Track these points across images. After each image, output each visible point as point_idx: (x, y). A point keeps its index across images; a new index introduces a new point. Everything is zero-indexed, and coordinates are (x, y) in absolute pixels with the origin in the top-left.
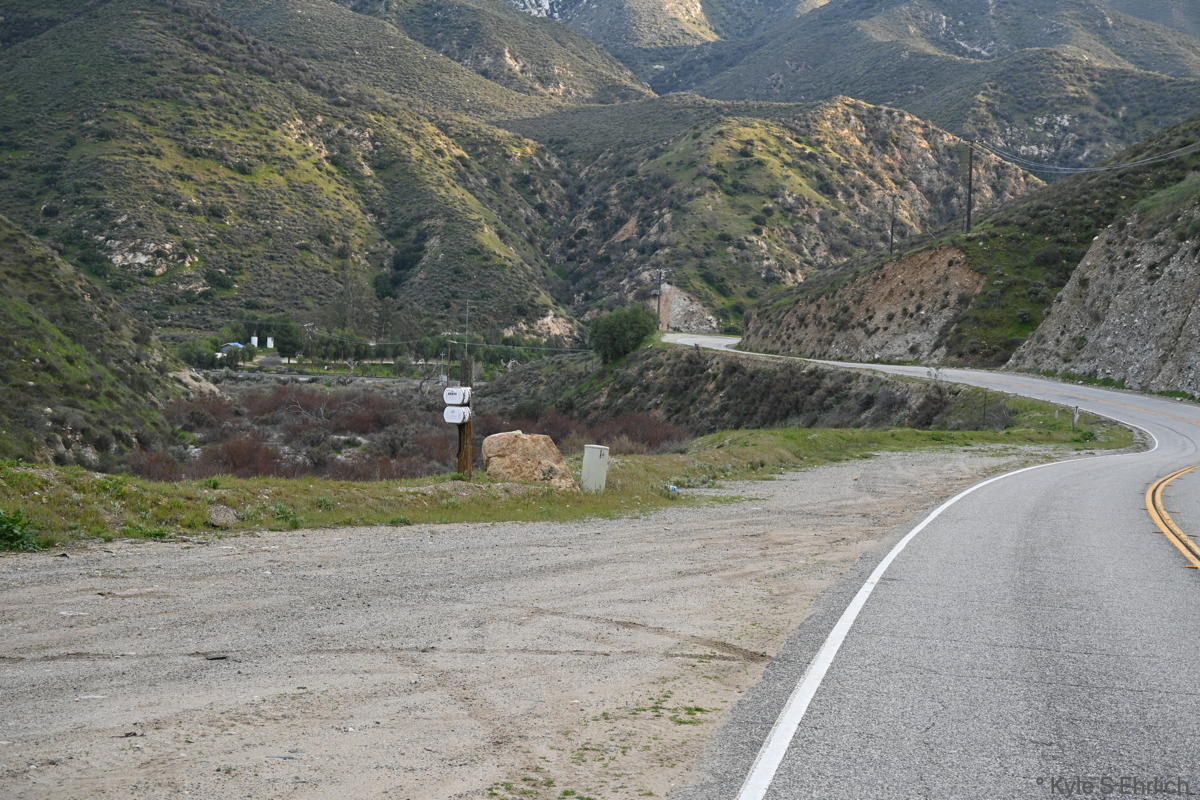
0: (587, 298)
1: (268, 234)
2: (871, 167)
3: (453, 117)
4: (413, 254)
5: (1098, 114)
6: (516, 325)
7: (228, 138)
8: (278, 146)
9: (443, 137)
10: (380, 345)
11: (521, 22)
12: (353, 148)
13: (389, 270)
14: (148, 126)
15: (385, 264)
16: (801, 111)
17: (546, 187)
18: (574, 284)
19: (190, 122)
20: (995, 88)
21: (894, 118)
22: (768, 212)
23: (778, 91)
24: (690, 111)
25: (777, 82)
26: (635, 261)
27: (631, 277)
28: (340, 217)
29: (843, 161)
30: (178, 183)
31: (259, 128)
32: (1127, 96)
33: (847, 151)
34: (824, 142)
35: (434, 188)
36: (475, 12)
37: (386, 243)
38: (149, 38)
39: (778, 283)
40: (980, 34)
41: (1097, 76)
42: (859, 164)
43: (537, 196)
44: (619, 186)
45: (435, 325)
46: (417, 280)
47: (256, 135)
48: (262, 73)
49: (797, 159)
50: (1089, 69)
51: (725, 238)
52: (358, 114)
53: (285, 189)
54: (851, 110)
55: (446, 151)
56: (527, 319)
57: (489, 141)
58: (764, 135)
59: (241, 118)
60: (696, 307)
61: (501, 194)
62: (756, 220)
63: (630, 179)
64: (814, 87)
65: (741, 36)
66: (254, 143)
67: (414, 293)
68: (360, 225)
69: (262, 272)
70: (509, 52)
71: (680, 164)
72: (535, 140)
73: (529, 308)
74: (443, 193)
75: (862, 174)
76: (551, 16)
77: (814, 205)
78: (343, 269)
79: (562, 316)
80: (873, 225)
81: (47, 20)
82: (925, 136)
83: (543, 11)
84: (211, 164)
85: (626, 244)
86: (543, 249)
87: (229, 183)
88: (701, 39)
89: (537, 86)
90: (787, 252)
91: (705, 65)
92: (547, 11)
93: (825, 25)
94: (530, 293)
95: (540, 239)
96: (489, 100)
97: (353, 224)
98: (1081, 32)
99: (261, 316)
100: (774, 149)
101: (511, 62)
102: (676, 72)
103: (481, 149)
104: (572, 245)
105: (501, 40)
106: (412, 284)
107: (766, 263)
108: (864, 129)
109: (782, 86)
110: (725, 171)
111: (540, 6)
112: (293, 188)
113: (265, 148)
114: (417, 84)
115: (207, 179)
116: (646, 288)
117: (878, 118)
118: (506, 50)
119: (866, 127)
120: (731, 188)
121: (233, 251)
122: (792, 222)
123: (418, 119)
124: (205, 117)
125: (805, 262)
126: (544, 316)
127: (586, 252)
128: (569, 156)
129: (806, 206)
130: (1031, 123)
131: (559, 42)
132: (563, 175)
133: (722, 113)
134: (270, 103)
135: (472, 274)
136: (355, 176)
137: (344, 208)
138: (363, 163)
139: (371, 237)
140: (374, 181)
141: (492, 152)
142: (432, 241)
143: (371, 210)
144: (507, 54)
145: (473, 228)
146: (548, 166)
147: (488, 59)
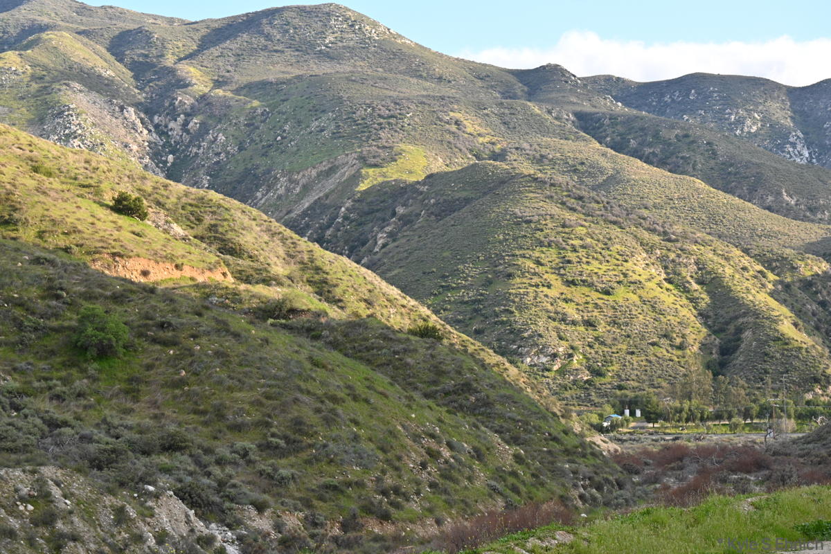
1: (628, 336)
3: (752, 242)
4: (733, 343)
6: (813, 390)
7: (596, 270)
8: (630, 273)
9: (747, 258)
10: (718, 411)
11: (792, 169)
12: (684, 272)
13: (717, 356)
14: (540, 267)
15: (714, 352)
17: (825, 288)
19: (569, 262)
28: (679, 320)
30: (564, 305)
31: (617, 262)
35: (744, 295)
36: (758, 165)
37: (713, 337)
38: (536, 205)
43: (819, 295)
45: (754, 394)
46: (738, 362)
47: (615, 267)
48: (615, 223)
52: (684, 246)
53: (639, 303)
55: (749, 268)
56: (821, 386)
57: (780, 258)
59: (604, 257)
61: (791, 295)
66: (614, 273)
67: (737, 371)
68: (694, 325)
69: (627, 364)
70: (785, 191)
72: (813, 254)
73: (823, 378)
74: (751, 298)
76: (810, 162)
78: (684, 357)
81: (465, 199)
83: (805, 159)
84: (585, 290)
86: (827, 334)
87: (600, 302)
89: (808, 214)
92: (807, 158)
94: (822, 366)
95: (824, 327)
96: (776, 228)
97: (689, 325)
99: (630, 394)
101: (788, 199)
103: (774, 264)
105: (779, 183)
106: (734, 365)
111: (802, 155)
112: (644, 302)
113: (622, 276)
114: (722, 221)
115: (584, 301)
118: (783, 191)
121: (605, 349)
123: (728, 246)
124: (578, 257)
131: (821, 181)
134: (622, 243)
135: (778, 355)
136: (686, 290)
137: (681, 314)
138: (691, 281)
139: (701, 333)
140: (700, 293)
141: (783, 266)
142: (747, 333)
143: (700, 314)
144: (784, 193)
145: (776, 322)
146: (825, 273)
147: (770, 198)
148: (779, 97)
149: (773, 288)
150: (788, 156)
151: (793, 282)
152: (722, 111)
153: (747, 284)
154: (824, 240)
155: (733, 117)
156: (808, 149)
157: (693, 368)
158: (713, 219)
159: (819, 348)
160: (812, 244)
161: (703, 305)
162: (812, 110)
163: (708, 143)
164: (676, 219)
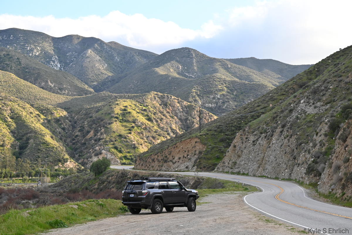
0: (79, 156)
2: (163, 112)
3: (35, 102)
4: (25, 145)
5: (228, 94)
6: (58, 165)
9: (32, 108)
10: (17, 173)
11: (53, 72)
12: (5, 113)
13: (18, 150)
15: (17, 148)
16: (141, 96)
17: (64, 122)
18: (75, 152)
20: (197, 87)
21: (169, 98)
22: (133, 127)
23: (132, 90)
24: (107, 97)
25: (132, 87)
26: (94, 144)
27: (93, 149)
28: (2, 134)
29: (155, 111)
32: (236, 88)
33: (155, 108)
34: (148, 105)
35: (30, 124)
36: (39, 69)
37: (17, 142)
39: (137, 148)
40: (192, 71)
41: (227, 83)
42: (159, 112)
43: (62, 125)
44: (87, 121)
45: (33, 166)
46: (27, 152)
49: (141, 111)
50: (225, 81)
51: (120, 136)
52: (6, 102)
54: (156, 96)
55: (33, 113)
56: (61, 163)
57: (46, 109)
58: (131, 105)
60: (113, 157)
61: (51, 125)
62: (130, 130)
63: (91, 119)
64: (143, 88)
65: (119, 73)
67: (26, 156)
68: (8, 136)
70: (50, 81)
71: (106, 114)
72: (60, 108)
73: (63, 160)
74: (33, 125)
75: (160, 115)
76: (60, 69)
77: (147, 124)
78: (4, 150)
79: (72, 162)
80: (165, 130)
82: (178, 102)
83: (58, 68)
85: (90, 139)
86: (65, 141)
88: (107, 75)
89: (59, 91)
90: (139, 139)
91: (109, 83)
92: (59, 68)
93: (145, 69)
94: (62, 155)
95: (64, 138)
96: (45, 96)
97: (6, 136)
98: (221, 70)
100: (134, 108)
101: (51, 84)
102: (101, 85)
103: (44, 111)
104: (74, 140)
105: (47, 77)
106: (25, 154)
107: (133, 143)
108: (160, 101)
109: (133, 88)
110: (120, 116)
111: (57, 66)
114: (22, 92)
116: (97, 152)
117: (164, 98)
118: (49, 81)
119: (161, 100)
120: (122, 121)
122: (140, 130)
123: (24, 103)
125: (145, 142)
126: (67, 162)
127: (78, 142)
128: (71, 113)
129: (144, 125)
130: (209, 97)
131: (65, 77)
132: (69, 118)
133: (117, 98)
135: (44, 150)
136: (6, 121)
137: (3, 131)
138: (8, 117)
139: (11, 140)
140: (12, 123)
141: (47, 112)
142: (31, 140)
143: (11, 132)
144: (49, 82)
145: (43, 136)
146: (65, 116)
147: (43, 84)
148: (48, 41)
149: (43, 121)
150: (51, 66)
151: (51, 119)
152: (24, 45)
153: (32, 119)
154: (65, 102)
155: (29, 48)
156: (60, 64)
157: (7, 155)
158: (18, 91)
159: (61, 147)
160: (60, 104)
161: (13, 128)
162: (62, 47)
163: (17, 59)
164: (2, 90)
